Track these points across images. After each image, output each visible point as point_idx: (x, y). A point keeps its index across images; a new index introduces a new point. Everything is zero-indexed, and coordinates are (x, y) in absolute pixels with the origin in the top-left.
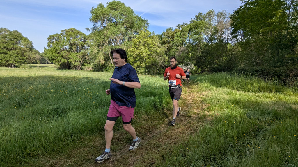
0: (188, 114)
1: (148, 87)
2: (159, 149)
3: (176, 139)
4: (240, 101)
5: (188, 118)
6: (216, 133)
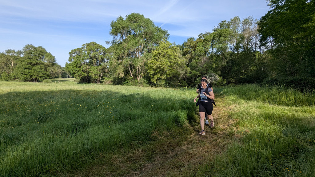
0: (214, 131)
1: (169, 100)
2: (182, 169)
3: (200, 158)
4: (274, 116)
5: (213, 134)
6: (246, 153)
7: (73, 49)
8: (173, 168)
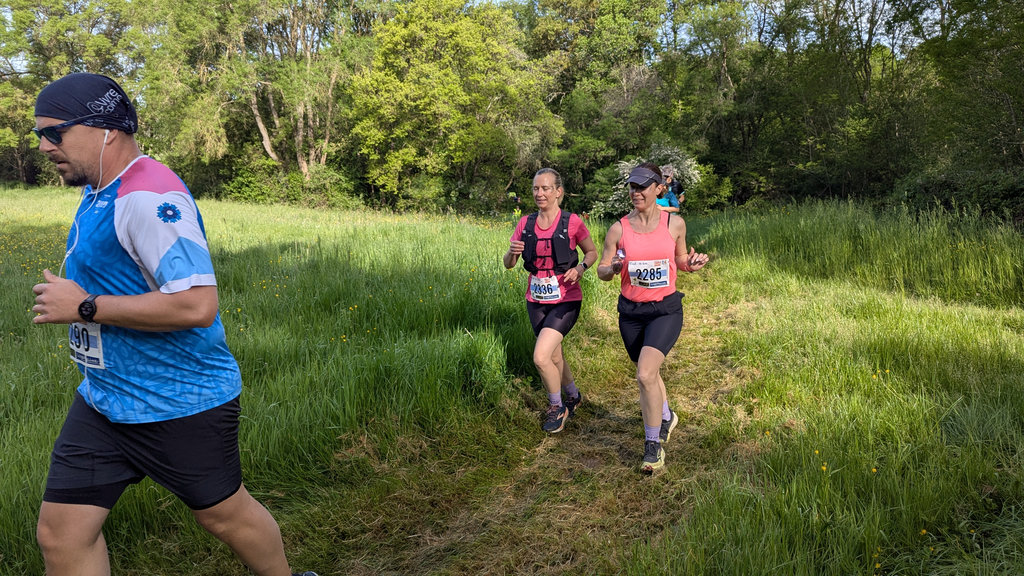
1: (448, 278)
4: (916, 352)
6: (773, 531)
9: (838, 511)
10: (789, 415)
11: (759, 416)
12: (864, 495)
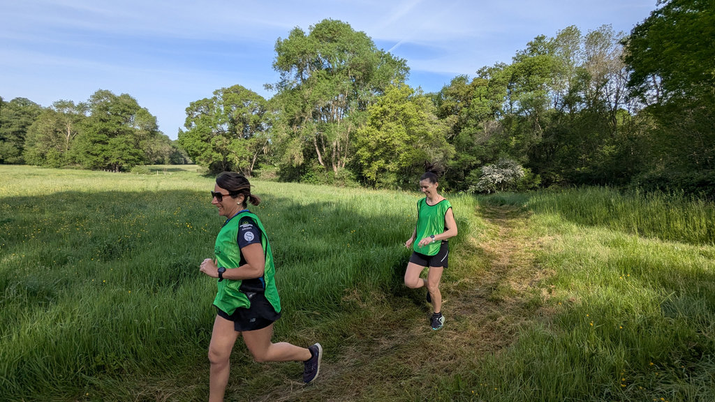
0: (494, 294)
5: (491, 303)
6: (562, 355)
7: (195, 100)
8: (382, 379)
9: (600, 348)
10: (571, 295)
11: (554, 295)
12: (615, 340)
